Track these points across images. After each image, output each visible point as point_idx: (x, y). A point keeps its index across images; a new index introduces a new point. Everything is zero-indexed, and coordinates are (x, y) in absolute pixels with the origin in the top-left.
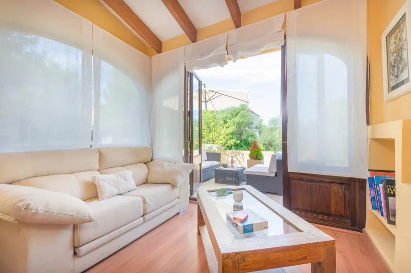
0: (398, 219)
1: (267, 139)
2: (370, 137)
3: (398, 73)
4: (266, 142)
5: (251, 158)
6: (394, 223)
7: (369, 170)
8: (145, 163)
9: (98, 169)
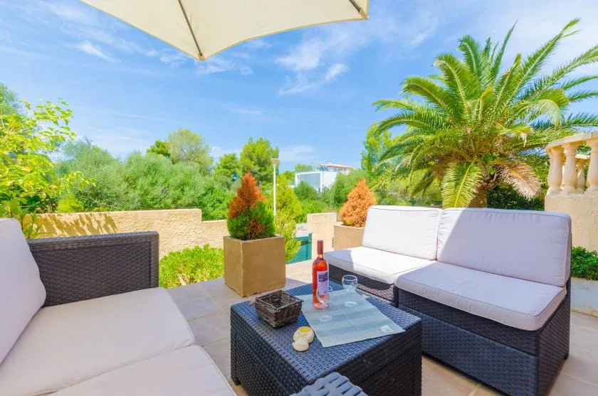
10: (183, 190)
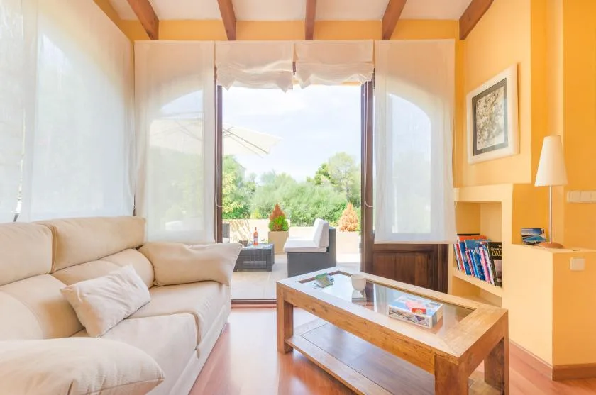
0: (505, 280)
1: (264, 202)
2: (456, 199)
3: (489, 136)
4: (264, 207)
5: (272, 231)
6: (500, 285)
7: (459, 235)
8: (137, 248)
9: (49, 271)
10: (318, 207)
